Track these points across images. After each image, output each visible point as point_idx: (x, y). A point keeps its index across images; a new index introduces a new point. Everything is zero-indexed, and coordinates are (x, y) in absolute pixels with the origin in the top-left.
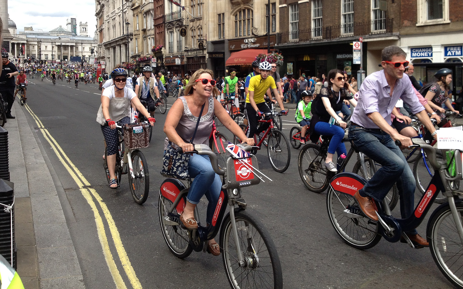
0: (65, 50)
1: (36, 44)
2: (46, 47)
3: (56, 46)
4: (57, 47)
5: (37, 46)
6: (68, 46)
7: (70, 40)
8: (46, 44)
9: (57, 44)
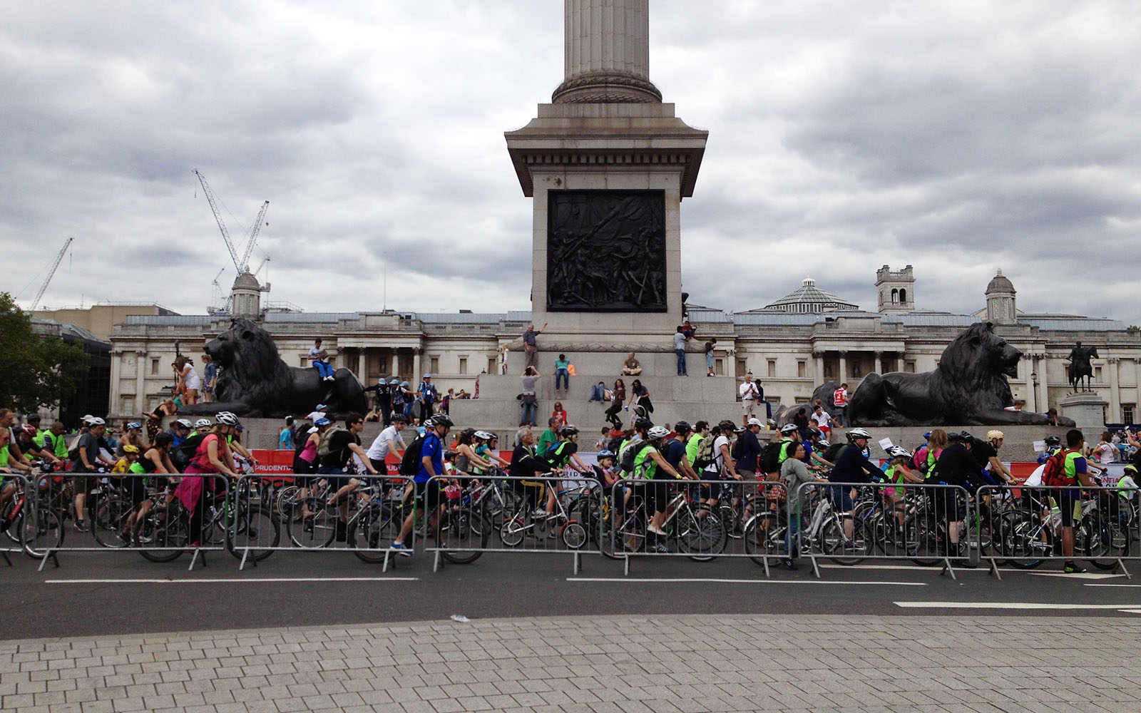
0: (854, 376)
1: (728, 349)
2: (772, 362)
3: (815, 356)
4: (820, 362)
5: (732, 359)
6: (871, 356)
7: (878, 328)
8: (772, 350)
9: (821, 346)
